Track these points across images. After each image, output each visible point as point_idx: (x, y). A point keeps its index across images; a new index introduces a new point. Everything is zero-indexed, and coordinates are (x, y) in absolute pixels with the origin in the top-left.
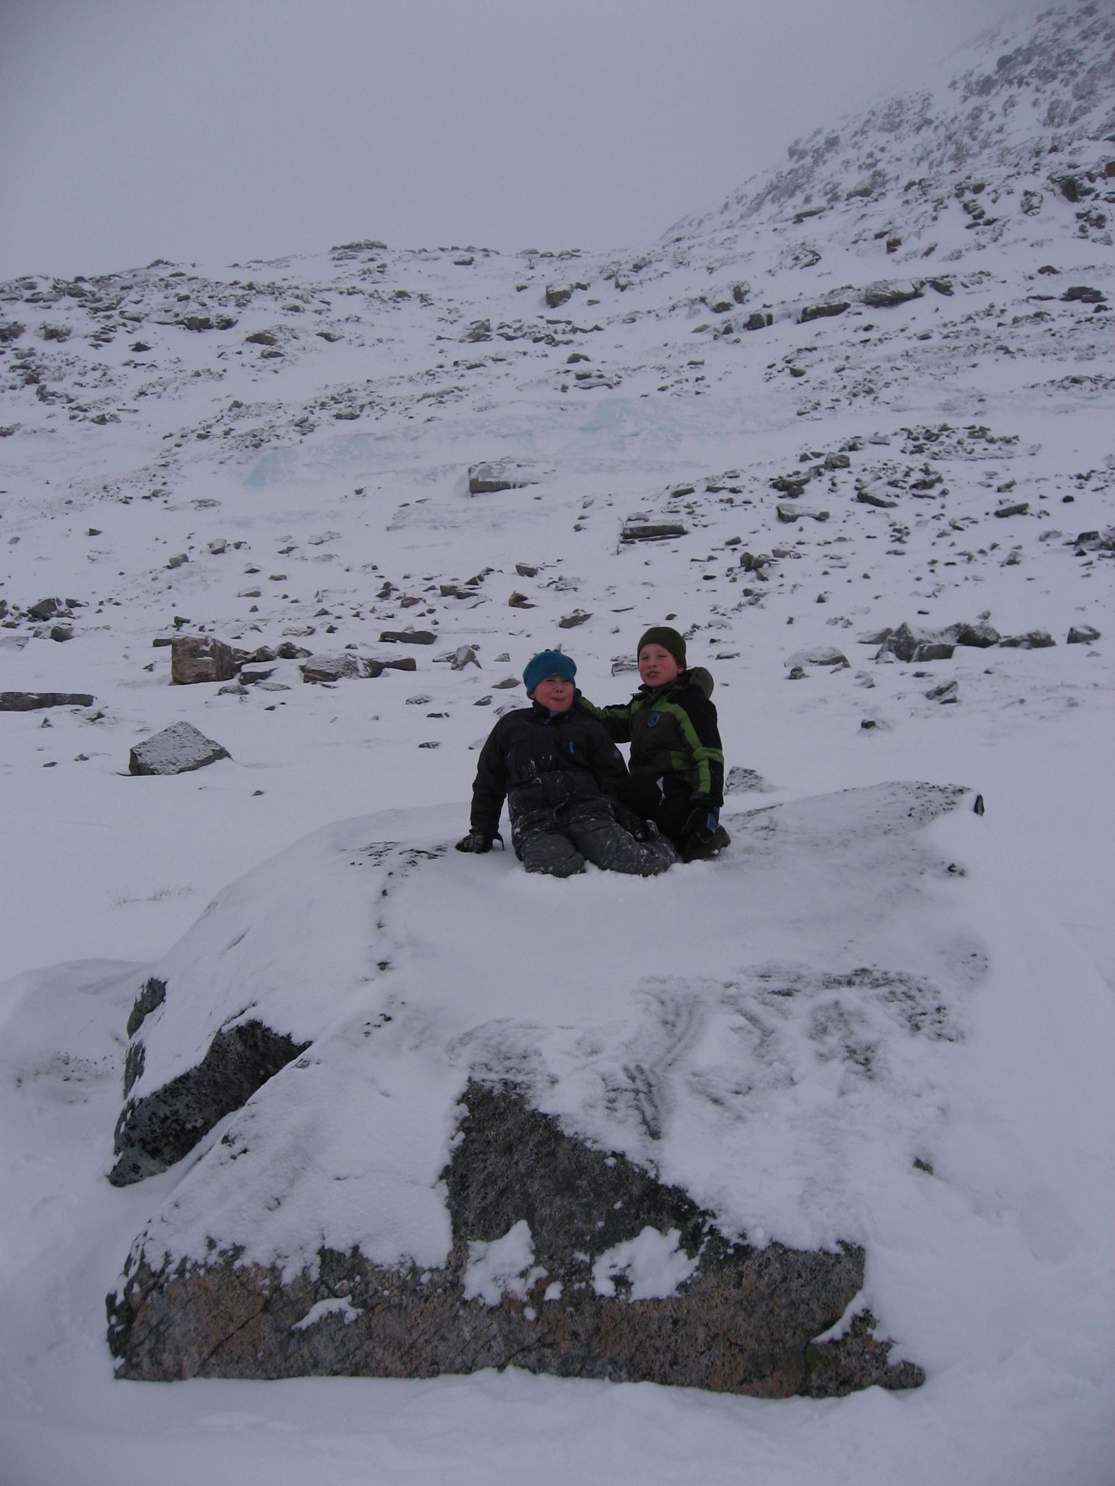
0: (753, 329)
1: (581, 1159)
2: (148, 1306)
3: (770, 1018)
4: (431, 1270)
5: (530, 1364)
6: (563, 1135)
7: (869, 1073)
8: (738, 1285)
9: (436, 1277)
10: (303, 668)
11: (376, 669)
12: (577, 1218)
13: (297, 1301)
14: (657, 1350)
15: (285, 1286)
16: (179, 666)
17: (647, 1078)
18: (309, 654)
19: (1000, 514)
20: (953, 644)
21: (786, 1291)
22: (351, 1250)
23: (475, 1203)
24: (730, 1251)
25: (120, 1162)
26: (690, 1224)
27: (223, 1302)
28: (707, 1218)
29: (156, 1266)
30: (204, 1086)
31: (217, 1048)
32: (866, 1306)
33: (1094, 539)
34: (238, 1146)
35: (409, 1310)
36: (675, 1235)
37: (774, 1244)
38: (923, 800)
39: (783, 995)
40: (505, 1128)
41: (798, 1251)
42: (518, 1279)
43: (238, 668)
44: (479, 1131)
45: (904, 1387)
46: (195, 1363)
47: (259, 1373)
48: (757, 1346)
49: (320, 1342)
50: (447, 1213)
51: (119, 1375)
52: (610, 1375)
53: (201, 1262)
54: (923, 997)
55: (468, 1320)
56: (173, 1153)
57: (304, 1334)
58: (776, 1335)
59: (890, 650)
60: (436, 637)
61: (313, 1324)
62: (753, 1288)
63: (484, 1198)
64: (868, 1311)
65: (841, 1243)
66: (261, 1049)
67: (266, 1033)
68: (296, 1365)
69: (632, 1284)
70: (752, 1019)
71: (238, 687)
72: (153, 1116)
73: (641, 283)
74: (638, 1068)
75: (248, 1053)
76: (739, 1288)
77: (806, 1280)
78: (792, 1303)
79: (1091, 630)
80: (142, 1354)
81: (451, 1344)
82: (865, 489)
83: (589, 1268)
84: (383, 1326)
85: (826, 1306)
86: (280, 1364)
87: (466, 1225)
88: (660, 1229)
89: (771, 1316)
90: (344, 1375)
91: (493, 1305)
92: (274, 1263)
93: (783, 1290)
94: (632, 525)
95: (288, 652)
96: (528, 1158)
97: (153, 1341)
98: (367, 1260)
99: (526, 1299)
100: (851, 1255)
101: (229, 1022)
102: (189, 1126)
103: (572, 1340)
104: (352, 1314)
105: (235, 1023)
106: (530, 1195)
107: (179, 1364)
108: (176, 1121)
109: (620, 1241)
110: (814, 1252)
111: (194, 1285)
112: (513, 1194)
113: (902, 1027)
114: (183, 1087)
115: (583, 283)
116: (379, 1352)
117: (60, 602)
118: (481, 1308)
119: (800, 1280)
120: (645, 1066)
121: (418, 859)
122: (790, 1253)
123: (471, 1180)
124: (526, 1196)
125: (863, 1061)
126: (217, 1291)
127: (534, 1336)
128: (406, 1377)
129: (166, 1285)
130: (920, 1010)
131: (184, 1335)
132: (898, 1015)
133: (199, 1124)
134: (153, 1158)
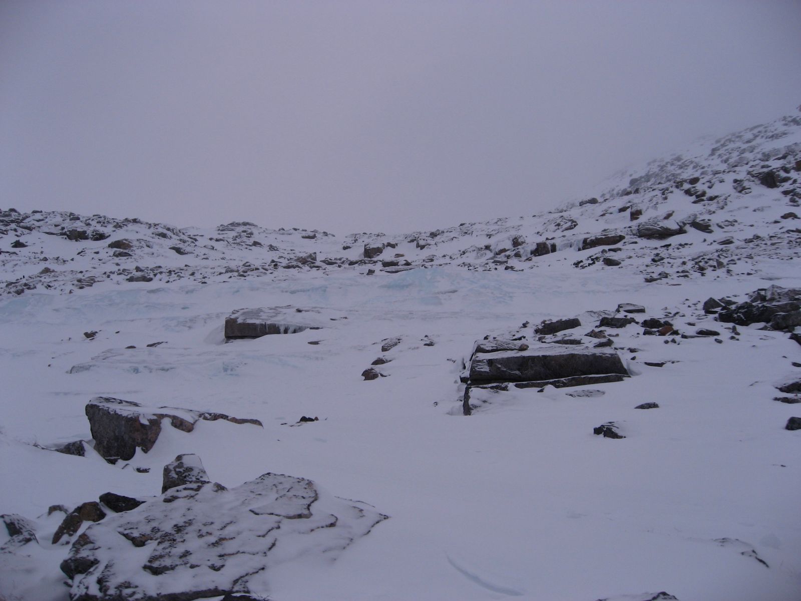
0: (539, 255)
73: (436, 244)
115: (392, 243)
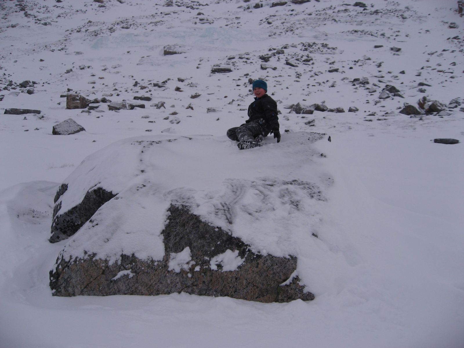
0: (256, 8)
1: (207, 229)
2: (64, 272)
3: (266, 192)
4: (158, 261)
5: (189, 292)
6: (201, 221)
7: (298, 209)
8: (257, 267)
9: (159, 263)
10: (109, 106)
11: (132, 107)
12: (205, 246)
13: (113, 271)
14: (230, 287)
15: (110, 266)
16: (69, 103)
17: (228, 207)
18: (111, 101)
19: (330, 71)
20: (313, 110)
21: (272, 269)
22: (132, 255)
23: (172, 241)
24: (255, 256)
25: (53, 235)
26: (242, 249)
27: (89, 271)
28: (247, 246)
29: (67, 260)
30: (82, 210)
31: (87, 197)
32: (297, 275)
33: (358, 81)
34: (95, 223)
35: (150, 274)
36: (237, 252)
37: (269, 255)
38: (312, 136)
39: (270, 186)
40: (183, 219)
41: (276, 257)
42: (186, 264)
43: (88, 105)
44: (174, 219)
45: (308, 300)
46: (79, 291)
47: (100, 294)
48: (262, 286)
49: (121, 284)
50: (163, 244)
51: (54, 295)
52: (215, 295)
53: (82, 258)
54: (314, 189)
55: (169, 277)
56: (70, 233)
57: (115, 282)
58: (268, 283)
59: (294, 111)
60: (151, 99)
61: (119, 278)
62: (262, 268)
63: (175, 240)
64: (298, 276)
65: (290, 255)
66: (102, 197)
67: (104, 191)
68: (112, 292)
69: (223, 267)
70: (261, 192)
71: (88, 110)
72: (65, 220)
74: (225, 204)
75: (97, 198)
76: (257, 268)
77: (279, 266)
78: (274, 273)
79: (356, 108)
80: (61, 288)
81: (163, 285)
82: (289, 61)
83: (209, 262)
84: (142, 279)
85: (284, 274)
86: (107, 291)
87: (169, 248)
88: (232, 250)
89: (267, 277)
90: (128, 295)
91: (178, 272)
92: (106, 259)
93: (271, 269)
94: (215, 67)
95: (104, 101)
96: (190, 228)
97: (65, 284)
98: (137, 258)
99: (188, 271)
100: (293, 259)
101: (91, 189)
102: (76, 224)
103: (203, 284)
104: (131, 275)
105: (93, 189)
106: (190, 239)
107: (74, 291)
108: (72, 222)
109: (219, 254)
110: (281, 258)
111: (80, 266)
112: (185, 239)
113: (308, 196)
114: (75, 211)
116: (140, 288)
117: (30, 82)
118: (174, 273)
119: (277, 266)
120: (227, 203)
121: (153, 143)
122: (274, 258)
123: (171, 234)
124: (189, 239)
125: (296, 205)
126: (87, 268)
127: (191, 282)
128: (148, 295)
129: (70, 266)
130: (313, 192)
131: (76, 281)
132: (307, 193)
133: (79, 223)
134: (64, 234)
